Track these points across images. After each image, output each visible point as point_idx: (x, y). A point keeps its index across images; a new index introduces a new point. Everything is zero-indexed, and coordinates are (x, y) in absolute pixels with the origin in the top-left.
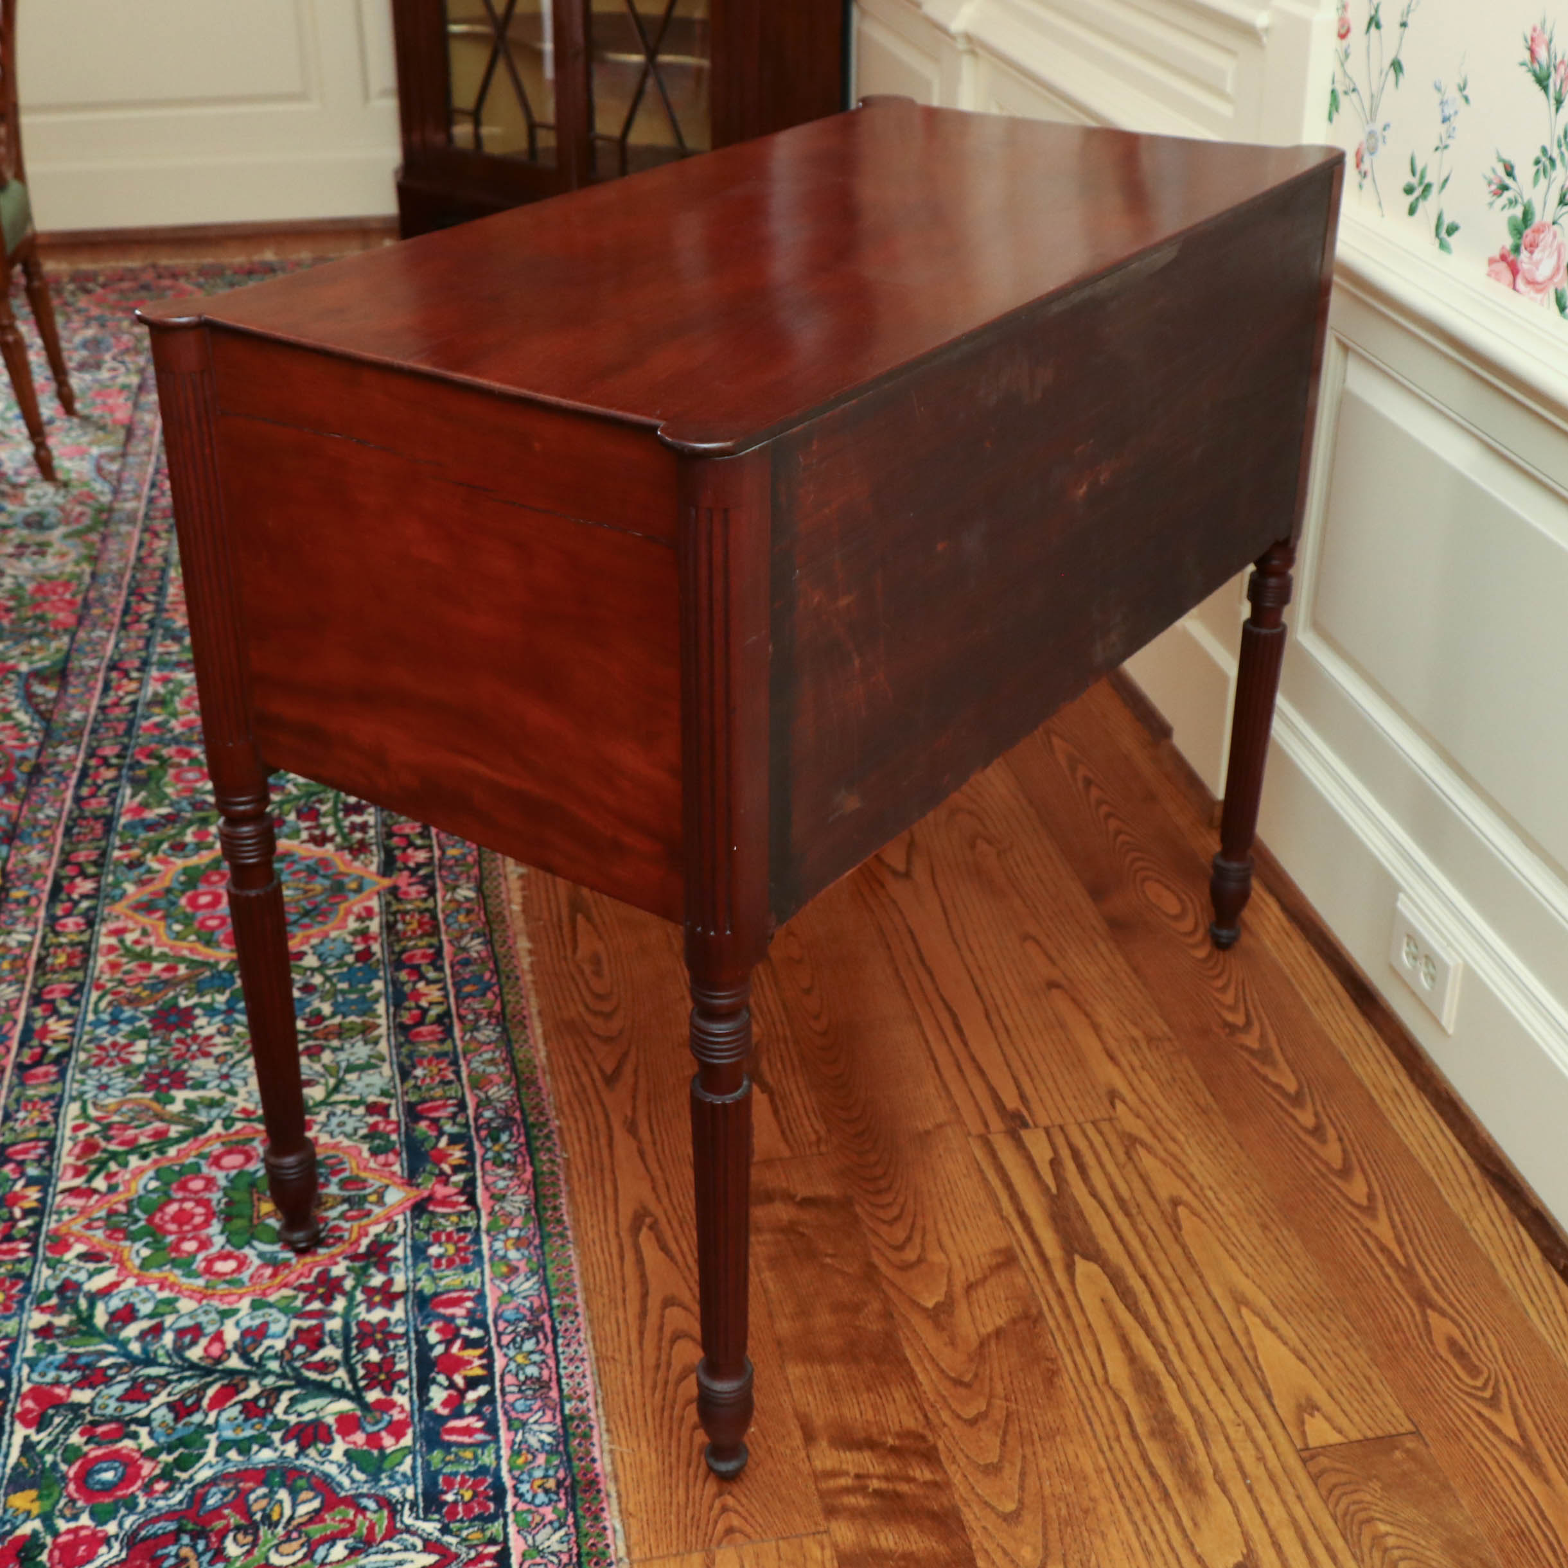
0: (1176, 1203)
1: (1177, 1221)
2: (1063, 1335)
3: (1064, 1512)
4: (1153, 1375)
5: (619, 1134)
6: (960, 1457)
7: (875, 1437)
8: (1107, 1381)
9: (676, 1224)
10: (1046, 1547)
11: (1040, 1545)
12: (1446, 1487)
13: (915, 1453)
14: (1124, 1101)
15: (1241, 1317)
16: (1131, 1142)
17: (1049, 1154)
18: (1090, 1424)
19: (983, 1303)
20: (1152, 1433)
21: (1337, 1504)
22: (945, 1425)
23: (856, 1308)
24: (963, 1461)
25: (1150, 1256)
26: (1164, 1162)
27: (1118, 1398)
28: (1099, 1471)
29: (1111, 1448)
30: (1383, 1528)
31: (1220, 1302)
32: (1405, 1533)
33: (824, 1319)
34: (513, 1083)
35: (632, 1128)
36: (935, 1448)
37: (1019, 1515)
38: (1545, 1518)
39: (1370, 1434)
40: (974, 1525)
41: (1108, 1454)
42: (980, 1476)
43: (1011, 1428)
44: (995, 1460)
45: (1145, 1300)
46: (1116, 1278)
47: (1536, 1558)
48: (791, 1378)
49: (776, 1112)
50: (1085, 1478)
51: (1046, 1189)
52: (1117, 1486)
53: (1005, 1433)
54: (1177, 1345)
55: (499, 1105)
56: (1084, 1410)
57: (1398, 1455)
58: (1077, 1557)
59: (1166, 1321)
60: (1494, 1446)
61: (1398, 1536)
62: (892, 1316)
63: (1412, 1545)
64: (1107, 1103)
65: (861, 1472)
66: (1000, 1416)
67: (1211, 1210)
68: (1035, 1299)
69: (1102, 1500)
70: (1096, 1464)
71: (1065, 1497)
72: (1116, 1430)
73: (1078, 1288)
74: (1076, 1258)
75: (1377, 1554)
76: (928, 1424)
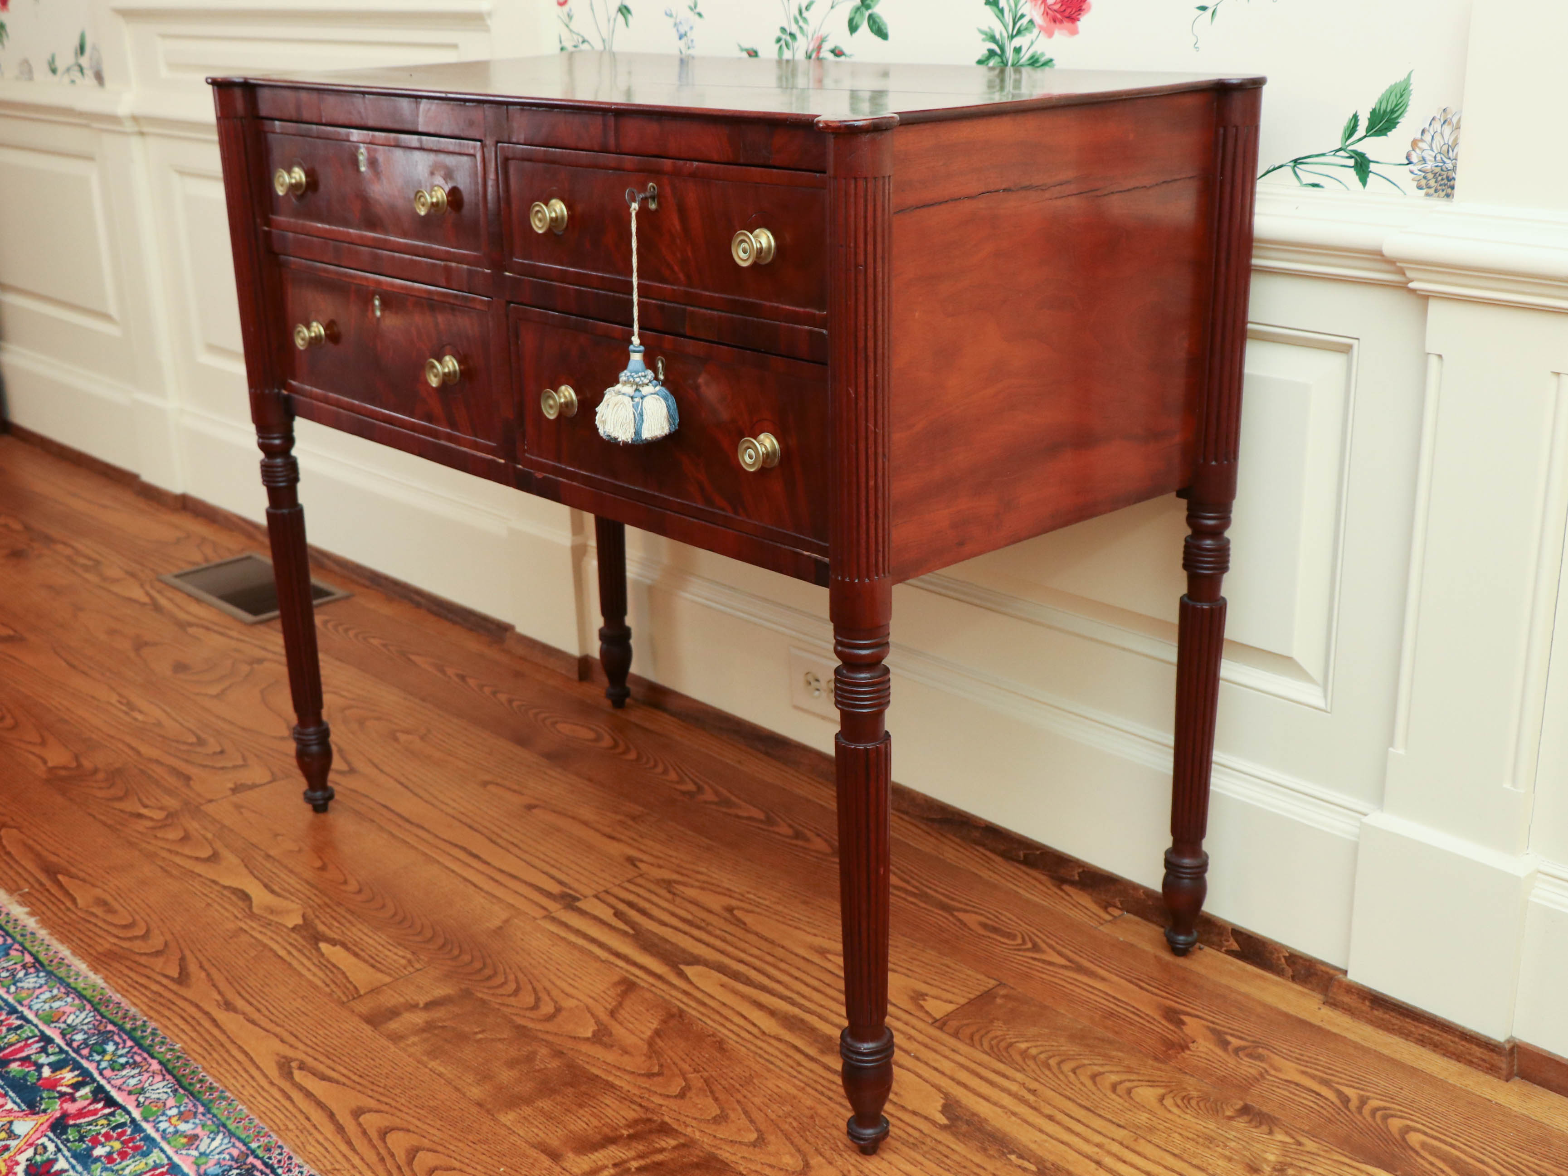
0: (730, 910)
1: (739, 920)
2: (709, 1017)
3: (795, 1124)
4: (794, 1017)
5: (221, 1016)
6: (689, 1121)
7: (611, 1134)
8: (764, 1033)
9: (322, 1058)
10: (799, 1151)
11: (793, 1151)
12: (1045, 1007)
13: (651, 1132)
14: (642, 861)
15: (830, 961)
16: (668, 885)
17: (611, 912)
18: (772, 1063)
19: (632, 1019)
21: (982, 1045)
22: (661, 1106)
23: (530, 1058)
24: (694, 1123)
25: (736, 948)
26: (702, 889)
27: (780, 1040)
28: (802, 1090)
29: (799, 1073)
30: (1023, 1046)
31: (807, 956)
32: (1039, 1043)
33: (506, 1076)
34: (88, 1007)
35: (228, 1006)
36: (665, 1123)
37: (763, 1140)
38: (1119, 1000)
39: (972, 996)
40: (733, 1158)
41: (800, 1076)
42: (714, 1127)
43: (714, 1088)
44: (719, 1112)
45: (753, 974)
46: (721, 969)
47: (1131, 1024)
48: (508, 1124)
49: (356, 955)
50: (795, 1097)
51: (625, 933)
52: (822, 1094)
53: (712, 1092)
54: (798, 993)
55: (85, 1027)
56: (760, 1056)
57: (999, 1001)
58: (826, 1147)
59: (779, 982)
60: (1056, 972)
61: (1036, 1047)
62: (563, 1053)
63: (1047, 1048)
64: (631, 867)
65: (617, 1161)
66: (700, 1084)
67: (758, 905)
68: (670, 1003)
69: (818, 1106)
70: (795, 1086)
71: (789, 1115)
72: (794, 1060)
73: (699, 985)
74: (682, 967)
75: (1031, 1063)
76: (647, 1109)
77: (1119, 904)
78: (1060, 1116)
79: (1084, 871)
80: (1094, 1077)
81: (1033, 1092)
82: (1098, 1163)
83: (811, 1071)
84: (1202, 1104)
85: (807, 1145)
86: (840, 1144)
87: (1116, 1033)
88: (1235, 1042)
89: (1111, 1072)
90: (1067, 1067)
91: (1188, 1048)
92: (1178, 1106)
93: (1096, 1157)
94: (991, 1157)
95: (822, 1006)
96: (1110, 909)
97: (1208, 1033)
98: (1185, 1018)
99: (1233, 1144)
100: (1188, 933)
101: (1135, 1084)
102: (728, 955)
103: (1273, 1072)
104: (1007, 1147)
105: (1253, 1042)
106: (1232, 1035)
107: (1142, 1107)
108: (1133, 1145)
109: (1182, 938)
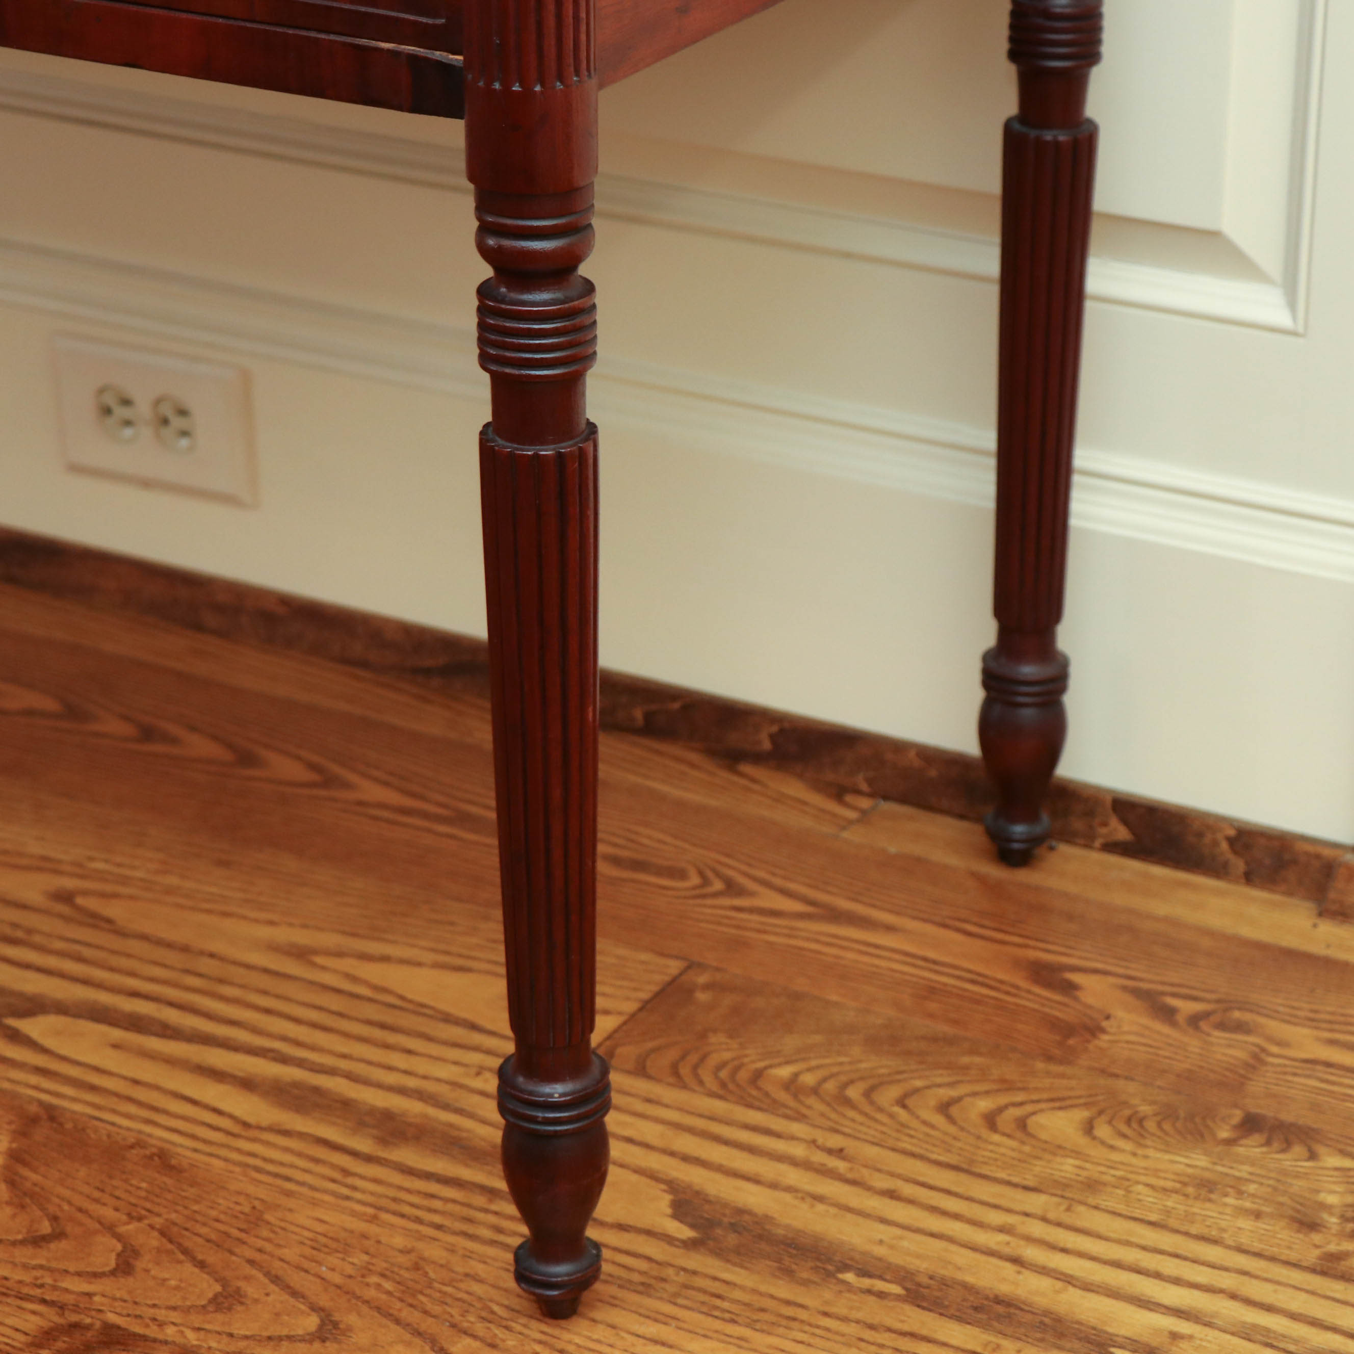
0: (65, 897)
1: (94, 915)
2: (114, 1111)
3: (388, 1285)
4: (296, 1085)
6: (161, 1314)
8: (246, 1125)
10: (418, 1333)
11: (407, 1336)
12: (798, 996)
13: (92, 1347)
15: (328, 969)
18: (288, 1179)
20: (383, 1141)
21: (701, 1083)
22: (89, 1295)
24: (174, 1316)
25: (112, 969)
27: (287, 1133)
28: (373, 1219)
29: (354, 1188)
30: (785, 1072)
31: (273, 966)
32: (814, 1063)
36: (108, 1327)
37: (336, 1325)
38: (935, 962)
39: (645, 996)
41: (358, 1195)
42: (220, 1317)
43: (187, 1244)
45: (172, 1016)
46: (98, 1015)
47: (978, 1002)
50: (364, 1236)
53: (185, 1252)
54: (284, 1039)
56: (258, 1170)
57: (702, 997)
59: (234, 1023)
60: (792, 928)
61: (809, 1070)
63: (835, 1070)
66: (155, 1240)
67: (125, 881)
68: (15, 1096)
69: (420, 1245)
70: (354, 1214)
71: (367, 1270)
72: (333, 1166)
73: (63, 1052)
74: (12, 1022)
75: (812, 1101)
76: (62, 1307)
77: (864, 787)
78: (908, 1190)
79: (782, 731)
80: (944, 1108)
81: (839, 1153)
82: (1016, 1261)
83: (376, 1181)
84: (1167, 1126)
85: (430, 1320)
86: (496, 1308)
87: (955, 1022)
88: (1186, 1007)
89: (975, 1094)
90: (888, 1096)
91: (1103, 1031)
92: (1124, 1136)
93: (1007, 1250)
94: (805, 1283)
95: (344, 1056)
96: (849, 798)
97: (1129, 998)
98: (1076, 978)
99: (1252, 1188)
100: (1032, 817)
101: (1029, 1108)
102: (99, 986)
103: (1274, 1049)
104: (829, 1260)
105: (1218, 1001)
106: (1174, 995)
107: (1058, 1149)
108: (1067, 1218)
109: (1019, 829)
